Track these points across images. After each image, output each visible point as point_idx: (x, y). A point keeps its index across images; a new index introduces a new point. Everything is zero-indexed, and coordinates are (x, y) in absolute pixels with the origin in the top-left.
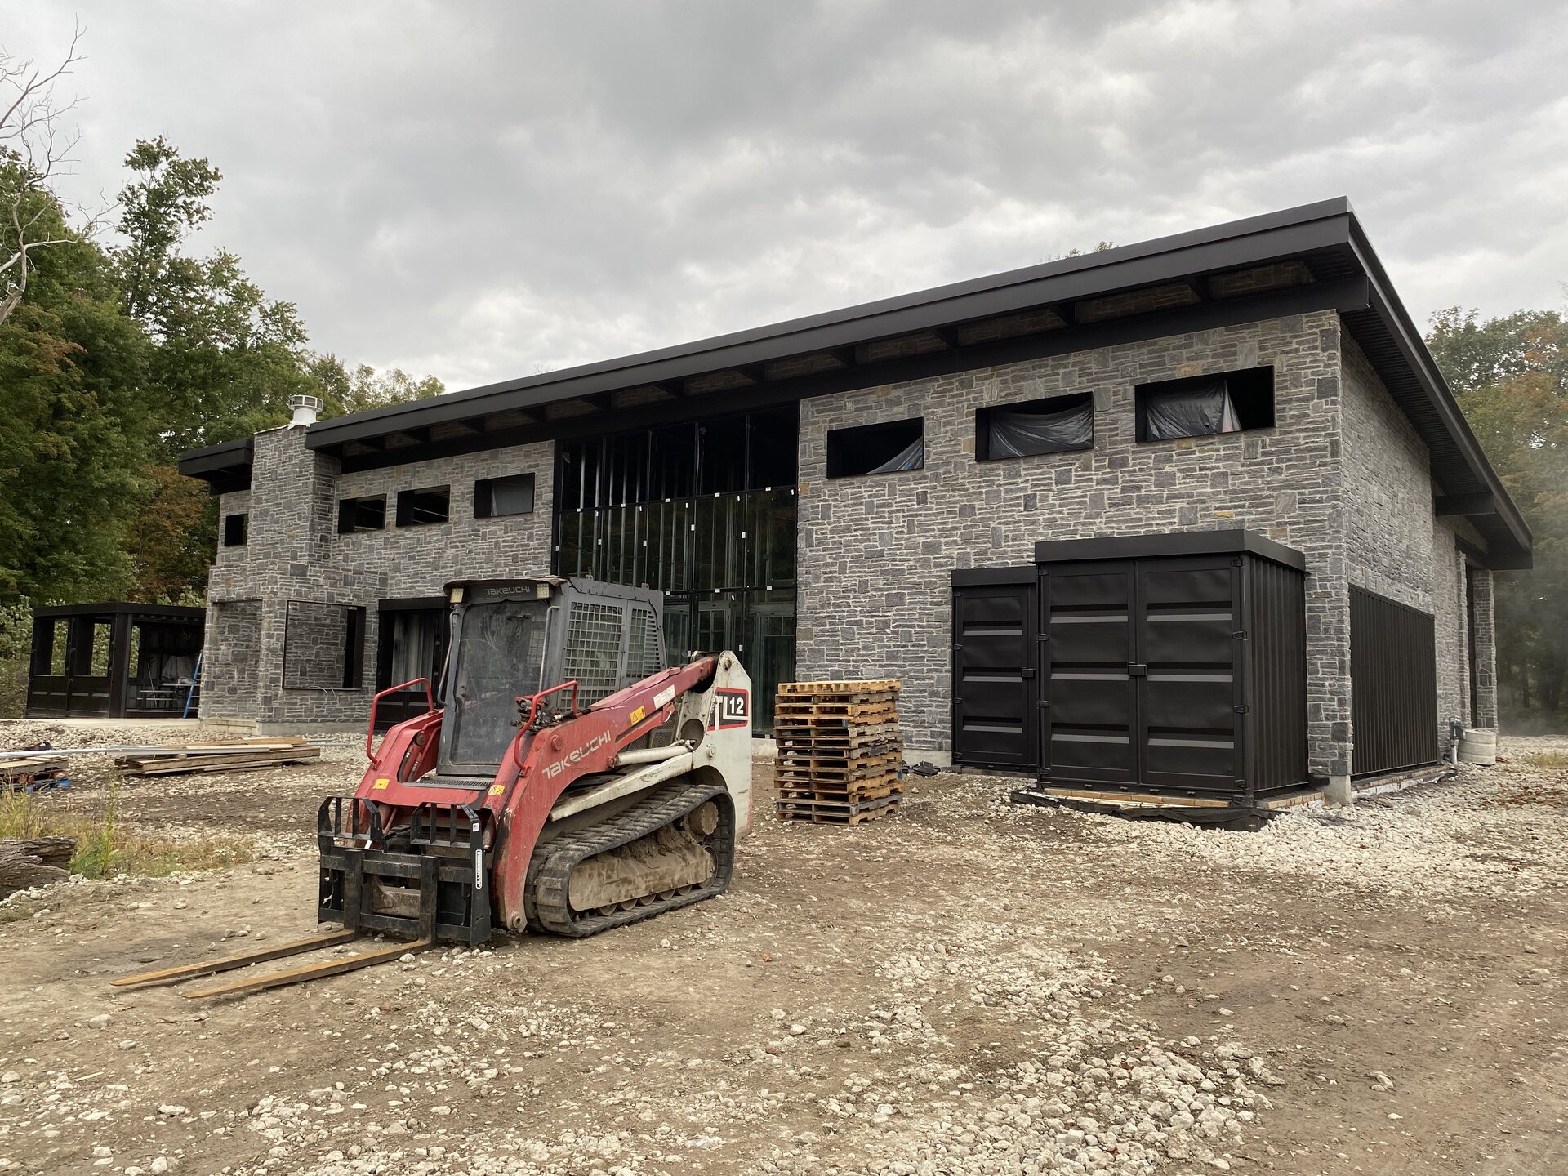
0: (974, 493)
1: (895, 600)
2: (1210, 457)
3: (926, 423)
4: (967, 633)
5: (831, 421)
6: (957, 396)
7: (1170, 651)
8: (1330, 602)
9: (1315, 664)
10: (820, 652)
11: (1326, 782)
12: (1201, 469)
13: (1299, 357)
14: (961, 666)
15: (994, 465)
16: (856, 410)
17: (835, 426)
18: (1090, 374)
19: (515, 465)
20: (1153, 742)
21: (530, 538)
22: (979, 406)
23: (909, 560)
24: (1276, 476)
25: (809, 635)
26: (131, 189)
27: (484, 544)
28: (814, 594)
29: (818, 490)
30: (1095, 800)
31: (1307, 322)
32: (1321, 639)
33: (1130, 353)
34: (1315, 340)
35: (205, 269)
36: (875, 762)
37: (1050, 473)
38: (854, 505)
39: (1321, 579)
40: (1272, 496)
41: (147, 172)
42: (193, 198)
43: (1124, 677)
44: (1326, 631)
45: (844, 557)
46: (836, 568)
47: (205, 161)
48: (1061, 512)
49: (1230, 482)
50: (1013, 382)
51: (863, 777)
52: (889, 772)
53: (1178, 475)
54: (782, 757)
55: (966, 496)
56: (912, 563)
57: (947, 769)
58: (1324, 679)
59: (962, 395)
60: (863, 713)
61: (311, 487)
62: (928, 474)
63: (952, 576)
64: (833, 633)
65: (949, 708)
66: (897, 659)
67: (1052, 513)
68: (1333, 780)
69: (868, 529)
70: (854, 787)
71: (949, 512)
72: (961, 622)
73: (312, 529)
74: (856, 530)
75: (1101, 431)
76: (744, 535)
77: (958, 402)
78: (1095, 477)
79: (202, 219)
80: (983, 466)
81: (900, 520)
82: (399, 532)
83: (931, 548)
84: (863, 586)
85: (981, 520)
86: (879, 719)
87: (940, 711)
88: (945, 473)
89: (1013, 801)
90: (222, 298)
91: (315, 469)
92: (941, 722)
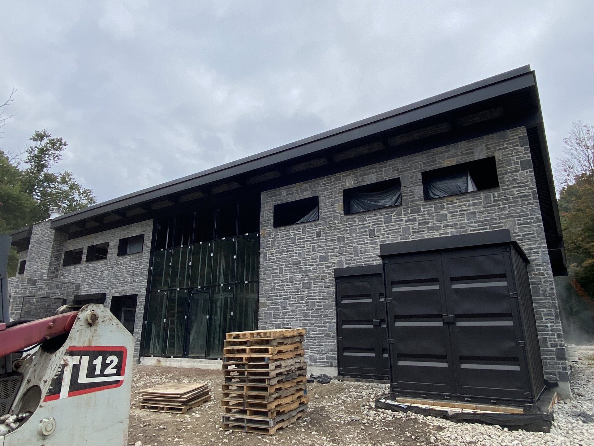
0: (344, 230)
1: (306, 286)
2: (465, 205)
3: (319, 198)
4: (343, 302)
5: (276, 201)
6: (333, 185)
7: (467, 307)
8: (544, 278)
9: (540, 314)
10: (270, 314)
11: (556, 385)
12: (461, 211)
13: (508, 151)
14: (341, 320)
15: (353, 216)
16: (287, 195)
17: (277, 203)
18: (398, 169)
19: (137, 231)
20: (464, 366)
21: (140, 264)
22: (344, 189)
23: (313, 265)
24: (503, 212)
25: (265, 305)
26: (32, 148)
27: (120, 268)
28: (268, 284)
29: (270, 233)
30: (431, 407)
31: (511, 134)
32: (541, 300)
33: (418, 158)
34: (516, 142)
35: (59, 177)
36: (288, 385)
37: (381, 218)
38: (286, 239)
39: (536, 266)
40: (502, 223)
41: (39, 142)
42: (55, 152)
43: (441, 324)
44: (544, 295)
45: (282, 265)
46: (278, 271)
47: (61, 139)
48: (388, 237)
49: (477, 217)
50: (360, 176)
51: (279, 398)
52: (298, 391)
53: (448, 215)
54: (227, 384)
55: (340, 232)
56: (315, 266)
57: (335, 378)
58: (547, 323)
59: (336, 184)
60: (280, 352)
61: (51, 246)
62: (321, 222)
63: (335, 272)
64: (277, 304)
65: (335, 343)
66: (308, 317)
67: (384, 238)
68: (561, 384)
69: (293, 251)
70: (272, 406)
71: (332, 240)
72: (340, 296)
73: (50, 264)
74: (287, 251)
75: (406, 196)
76: (235, 257)
77: (334, 188)
78: (404, 219)
79: (58, 159)
80: (348, 217)
81: (308, 245)
82: (87, 265)
83: (324, 259)
84: (291, 279)
85: (348, 243)
86: (290, 355)
87: (331, 344)
88: (329, 221)
89: (377, 407)
90: (65, 188)
91: (54, 238)
92: (331, 350)
